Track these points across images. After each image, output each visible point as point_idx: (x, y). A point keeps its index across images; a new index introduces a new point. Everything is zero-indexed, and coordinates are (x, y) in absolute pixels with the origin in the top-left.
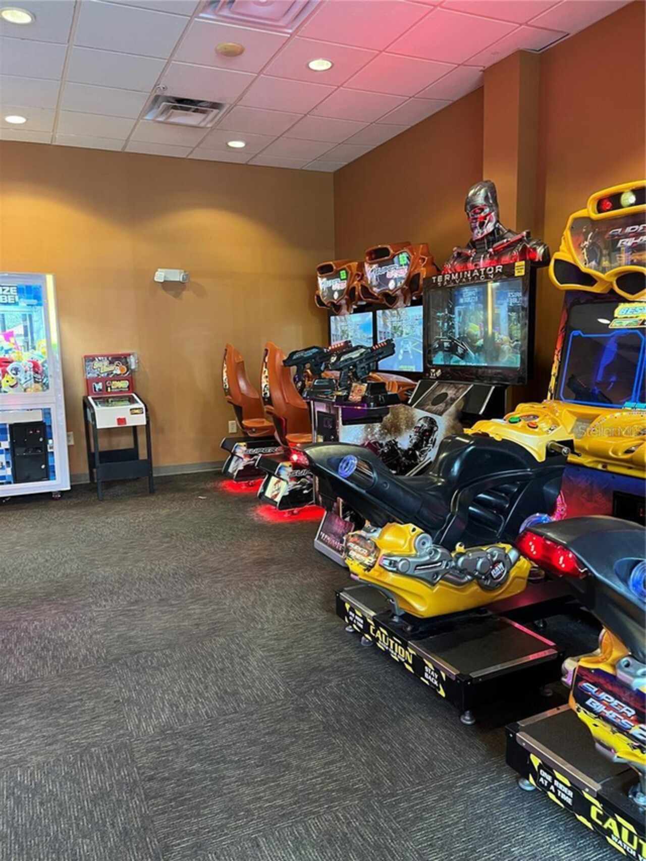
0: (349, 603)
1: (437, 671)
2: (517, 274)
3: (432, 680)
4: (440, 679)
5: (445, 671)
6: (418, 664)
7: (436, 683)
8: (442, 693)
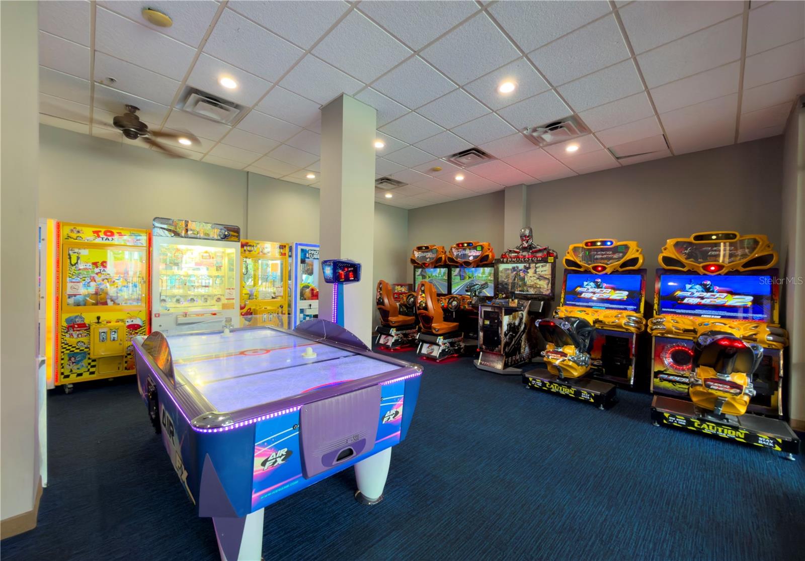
0: (531, 377)
1: (588, 393)
2: (549, 261)
3: (586, 397)
4: (591, 396)
5: (593, 393)
6: (578, 393)
7: (588, 398)
8: (592, 400)
